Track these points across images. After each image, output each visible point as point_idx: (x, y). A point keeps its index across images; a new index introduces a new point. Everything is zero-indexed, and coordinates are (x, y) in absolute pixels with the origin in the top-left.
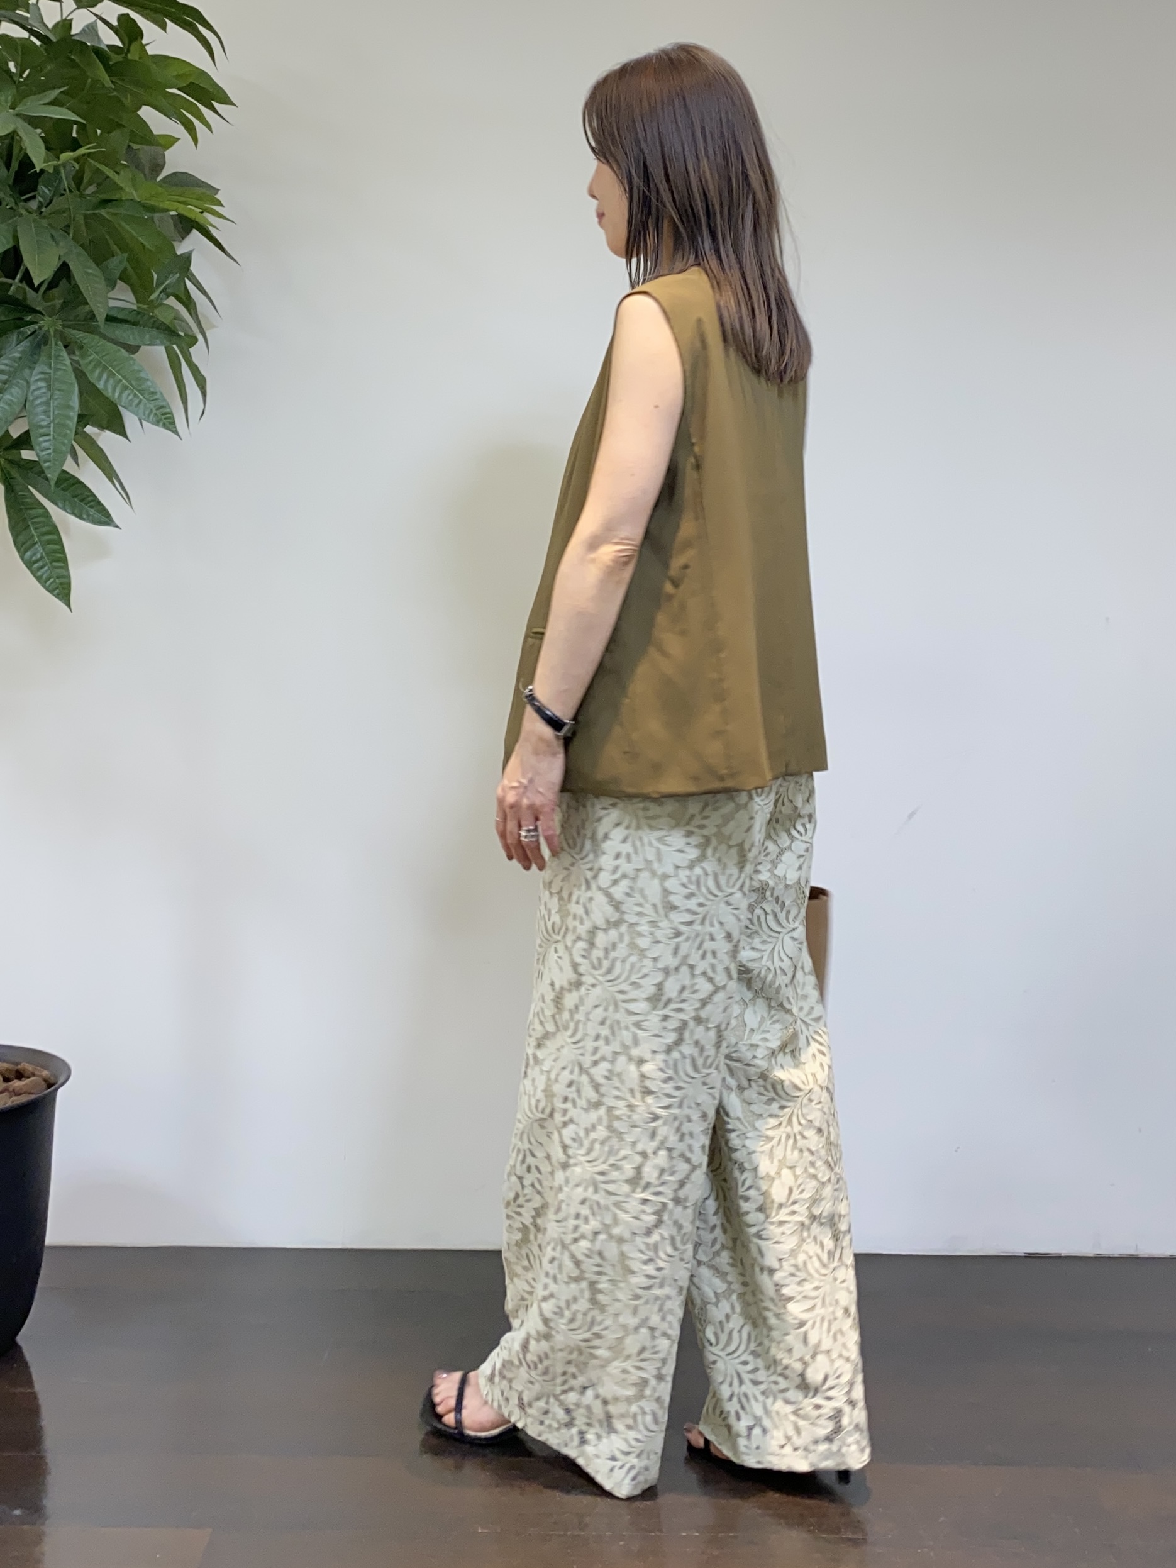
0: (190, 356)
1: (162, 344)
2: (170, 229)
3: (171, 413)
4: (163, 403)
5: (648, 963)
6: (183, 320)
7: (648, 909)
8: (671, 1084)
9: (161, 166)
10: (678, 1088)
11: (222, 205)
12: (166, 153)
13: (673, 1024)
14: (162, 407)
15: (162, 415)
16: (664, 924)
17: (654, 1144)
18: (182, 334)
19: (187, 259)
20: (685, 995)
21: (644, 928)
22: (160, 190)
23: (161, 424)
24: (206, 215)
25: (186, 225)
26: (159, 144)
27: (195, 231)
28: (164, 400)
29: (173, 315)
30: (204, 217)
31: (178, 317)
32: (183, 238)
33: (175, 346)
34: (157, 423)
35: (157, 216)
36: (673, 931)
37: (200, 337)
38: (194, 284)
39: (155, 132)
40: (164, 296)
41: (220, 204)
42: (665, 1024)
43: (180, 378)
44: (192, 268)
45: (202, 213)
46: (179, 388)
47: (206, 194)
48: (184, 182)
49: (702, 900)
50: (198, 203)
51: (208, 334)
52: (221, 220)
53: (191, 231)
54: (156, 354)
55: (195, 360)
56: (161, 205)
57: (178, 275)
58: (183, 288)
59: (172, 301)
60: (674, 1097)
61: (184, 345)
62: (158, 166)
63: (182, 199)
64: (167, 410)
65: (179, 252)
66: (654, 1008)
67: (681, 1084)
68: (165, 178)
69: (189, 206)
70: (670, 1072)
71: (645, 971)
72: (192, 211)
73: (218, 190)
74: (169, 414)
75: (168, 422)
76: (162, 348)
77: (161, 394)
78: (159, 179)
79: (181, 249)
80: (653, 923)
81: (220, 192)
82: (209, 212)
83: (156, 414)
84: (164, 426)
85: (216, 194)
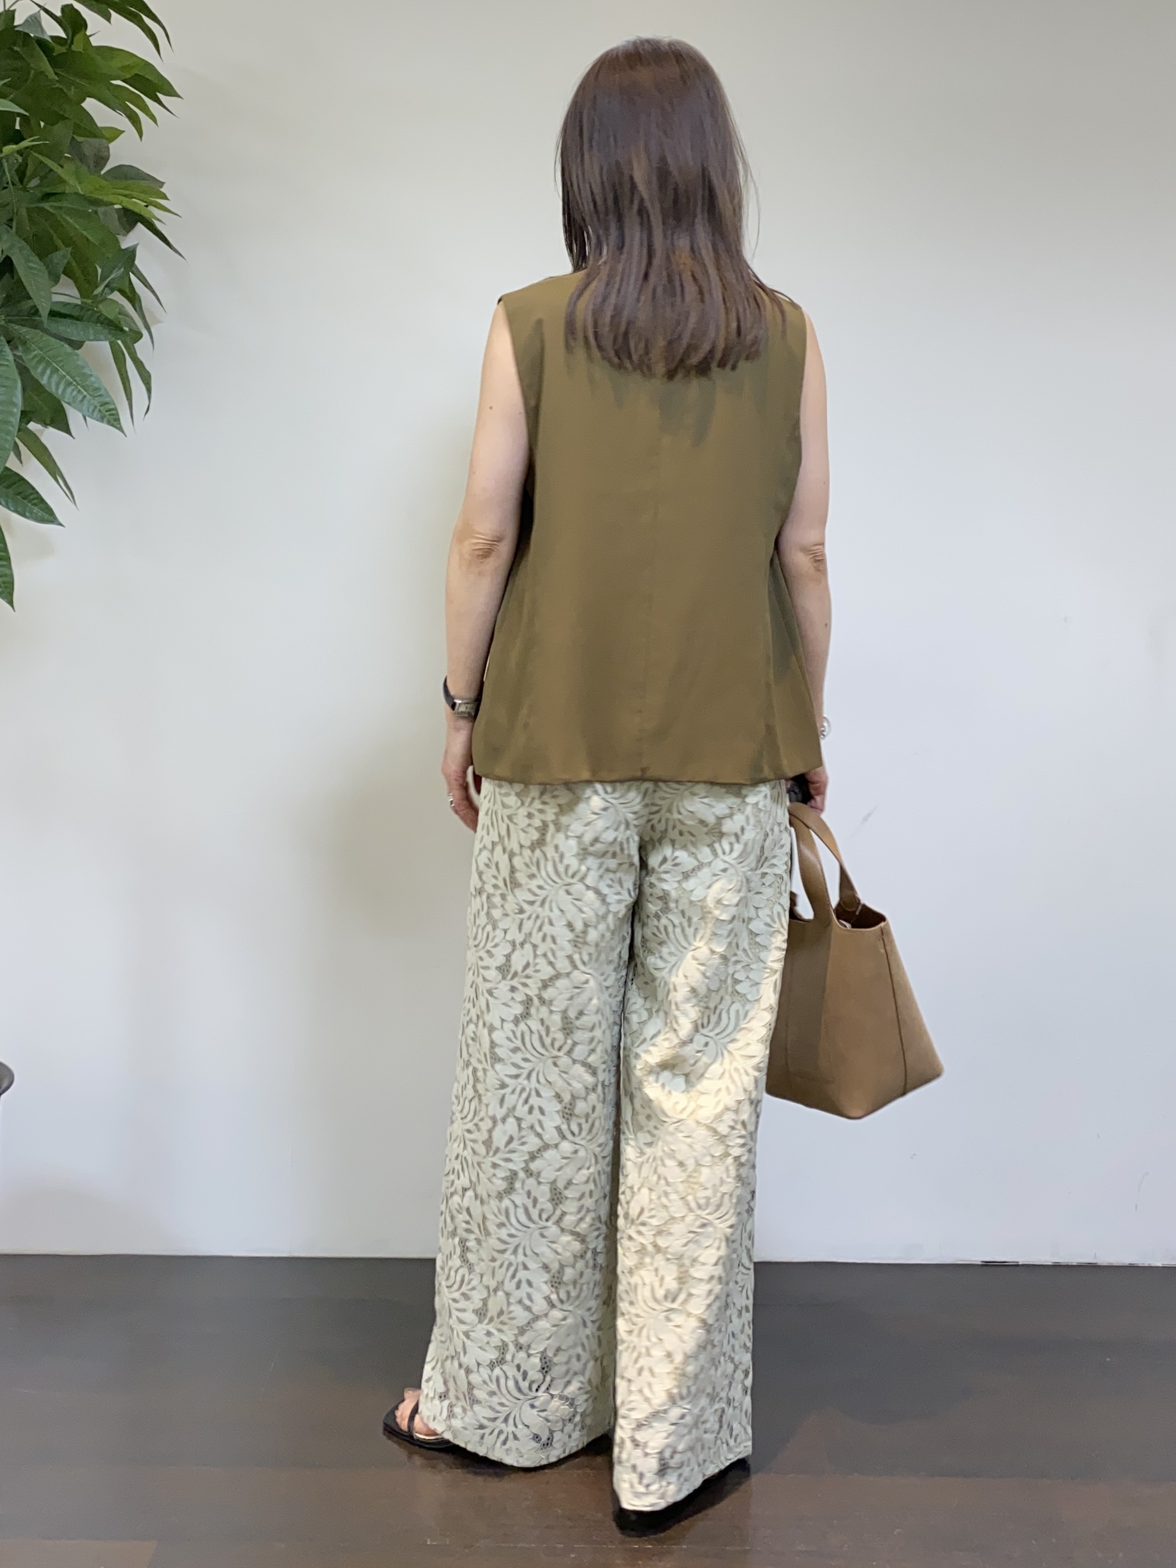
0: (135, 352)
1: (106, 339)
2: (114, 223)
3: (116, 409)
4: (108, 400)
5: (499, 933)
6: (127, 315)
7: (501, 883)
8: (519, 1055)
9: (106, 159)
10: (526, 1060)
11: (167, 199)
12: (111, 145)
13: (519, 997)
14: (106, 403)
15: (107, 411)
16: (510, 898)
17: (504, 1111)
18: (127, 329)
19: (131, 253)
20: (529, 971)
21: (497, 900)
22: (104, 183)
23: (105, 420)
24: (151, 208)
25: (131, 218)
26: (103, 137)
27: (139, 225)
28: (109, 396)
29: (117, 310)
30: (150, 212)
31: (122, 312)
32: (128, 232)
33: (119, 342)
34: (102, 419)
35: (101, 210)
36: (517, 907)
37: (145, 332)
38: (140, 280)
39: (100, 124)
40: (109, 291)
41: (165, 197)
42: (514, 995)
43: (124, 373)
44: (136, 262)
45: (147, 206)
46: (124, 383)
47: (151, 187)
48: (127, 175)
49: (541, 883)
50: (142, 196)
51: (153, 330)
52: (166, 213)
53: (136, 224)
54: (99, 350)
55: (140, 355)
56: (106, 199)
57: (122, 269)
58: (127, 284)
59: (116, 296)
60: (523, 1068)
61: (128, 340)
62: (102, 159)
63: (127, 192)
64: (112, 407)
65: (124, 246)
66: (504, 978)
67: (528, 1056)
68: (108, 171)
69: (134, 200)
70: (519, 1043)
71: (496, 941)
72: (137, 205)
73: (163, 183)
74: (112, 410)
75: (112, 418)
76: (107, 344)
77: (106, 390)
78: (103, 172)
79: (126, 243)
80: (503, 897)
81: (165, 186)
82: (155, 206)
83: (100, 411)
84: (109, 423)
85: (162, 187)
